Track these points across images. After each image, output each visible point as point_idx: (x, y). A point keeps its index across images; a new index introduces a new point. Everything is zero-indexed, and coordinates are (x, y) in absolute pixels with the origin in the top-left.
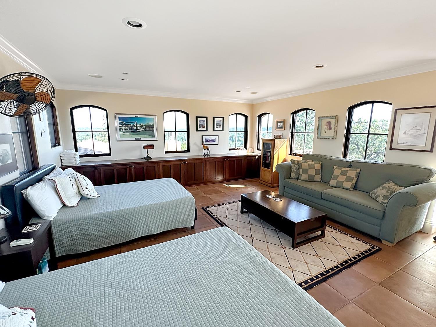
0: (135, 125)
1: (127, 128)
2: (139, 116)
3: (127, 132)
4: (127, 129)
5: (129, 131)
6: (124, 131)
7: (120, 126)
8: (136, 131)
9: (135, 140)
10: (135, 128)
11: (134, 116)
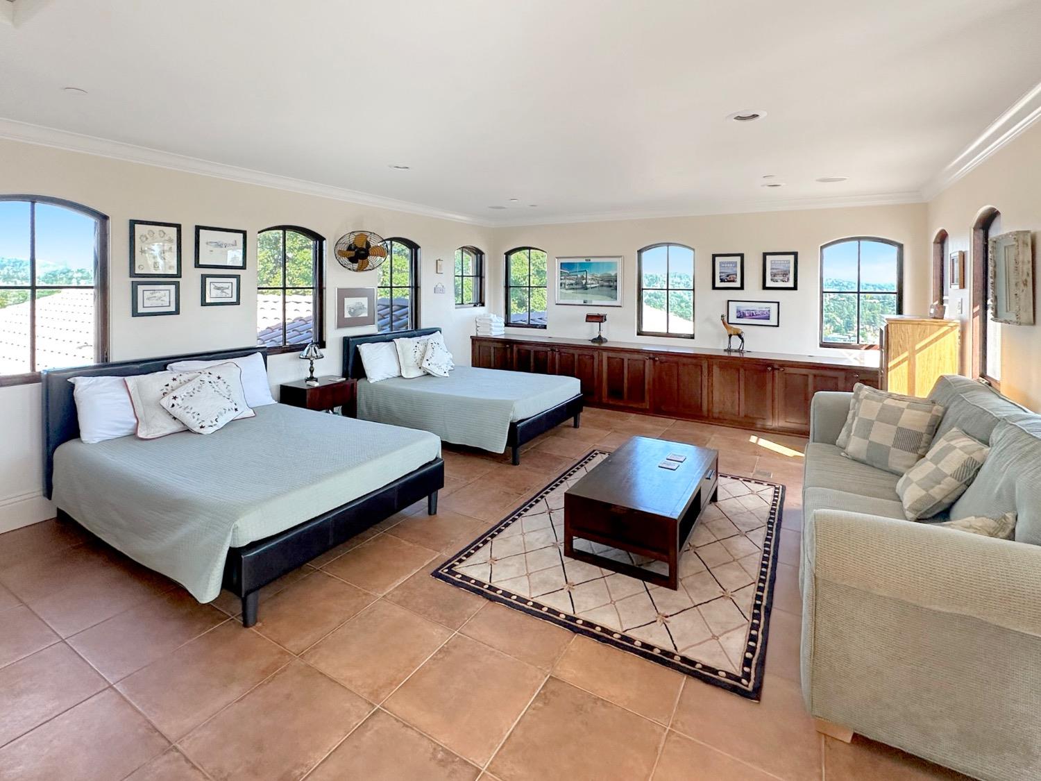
0: (585, 276)
1: (572, 282)
2: (592, 260)
3: (570, 289)
4: (572, 284)
5: (575, 286)
6: (567, 287)
7: (561, 279)
8: (585, 288)
9: (582, 303)
10: (584, 282)
11: (583, 261)
